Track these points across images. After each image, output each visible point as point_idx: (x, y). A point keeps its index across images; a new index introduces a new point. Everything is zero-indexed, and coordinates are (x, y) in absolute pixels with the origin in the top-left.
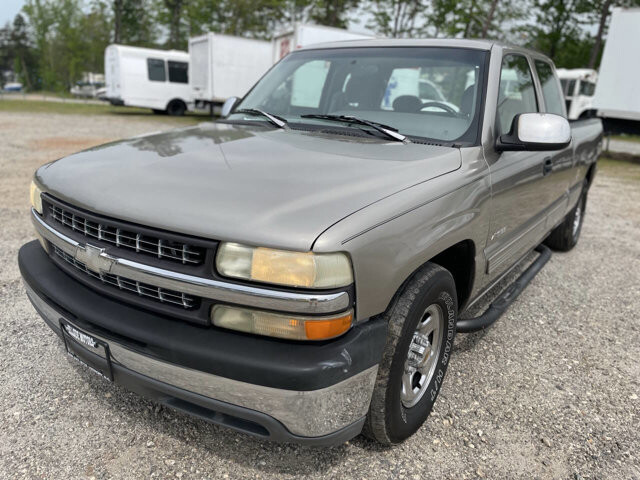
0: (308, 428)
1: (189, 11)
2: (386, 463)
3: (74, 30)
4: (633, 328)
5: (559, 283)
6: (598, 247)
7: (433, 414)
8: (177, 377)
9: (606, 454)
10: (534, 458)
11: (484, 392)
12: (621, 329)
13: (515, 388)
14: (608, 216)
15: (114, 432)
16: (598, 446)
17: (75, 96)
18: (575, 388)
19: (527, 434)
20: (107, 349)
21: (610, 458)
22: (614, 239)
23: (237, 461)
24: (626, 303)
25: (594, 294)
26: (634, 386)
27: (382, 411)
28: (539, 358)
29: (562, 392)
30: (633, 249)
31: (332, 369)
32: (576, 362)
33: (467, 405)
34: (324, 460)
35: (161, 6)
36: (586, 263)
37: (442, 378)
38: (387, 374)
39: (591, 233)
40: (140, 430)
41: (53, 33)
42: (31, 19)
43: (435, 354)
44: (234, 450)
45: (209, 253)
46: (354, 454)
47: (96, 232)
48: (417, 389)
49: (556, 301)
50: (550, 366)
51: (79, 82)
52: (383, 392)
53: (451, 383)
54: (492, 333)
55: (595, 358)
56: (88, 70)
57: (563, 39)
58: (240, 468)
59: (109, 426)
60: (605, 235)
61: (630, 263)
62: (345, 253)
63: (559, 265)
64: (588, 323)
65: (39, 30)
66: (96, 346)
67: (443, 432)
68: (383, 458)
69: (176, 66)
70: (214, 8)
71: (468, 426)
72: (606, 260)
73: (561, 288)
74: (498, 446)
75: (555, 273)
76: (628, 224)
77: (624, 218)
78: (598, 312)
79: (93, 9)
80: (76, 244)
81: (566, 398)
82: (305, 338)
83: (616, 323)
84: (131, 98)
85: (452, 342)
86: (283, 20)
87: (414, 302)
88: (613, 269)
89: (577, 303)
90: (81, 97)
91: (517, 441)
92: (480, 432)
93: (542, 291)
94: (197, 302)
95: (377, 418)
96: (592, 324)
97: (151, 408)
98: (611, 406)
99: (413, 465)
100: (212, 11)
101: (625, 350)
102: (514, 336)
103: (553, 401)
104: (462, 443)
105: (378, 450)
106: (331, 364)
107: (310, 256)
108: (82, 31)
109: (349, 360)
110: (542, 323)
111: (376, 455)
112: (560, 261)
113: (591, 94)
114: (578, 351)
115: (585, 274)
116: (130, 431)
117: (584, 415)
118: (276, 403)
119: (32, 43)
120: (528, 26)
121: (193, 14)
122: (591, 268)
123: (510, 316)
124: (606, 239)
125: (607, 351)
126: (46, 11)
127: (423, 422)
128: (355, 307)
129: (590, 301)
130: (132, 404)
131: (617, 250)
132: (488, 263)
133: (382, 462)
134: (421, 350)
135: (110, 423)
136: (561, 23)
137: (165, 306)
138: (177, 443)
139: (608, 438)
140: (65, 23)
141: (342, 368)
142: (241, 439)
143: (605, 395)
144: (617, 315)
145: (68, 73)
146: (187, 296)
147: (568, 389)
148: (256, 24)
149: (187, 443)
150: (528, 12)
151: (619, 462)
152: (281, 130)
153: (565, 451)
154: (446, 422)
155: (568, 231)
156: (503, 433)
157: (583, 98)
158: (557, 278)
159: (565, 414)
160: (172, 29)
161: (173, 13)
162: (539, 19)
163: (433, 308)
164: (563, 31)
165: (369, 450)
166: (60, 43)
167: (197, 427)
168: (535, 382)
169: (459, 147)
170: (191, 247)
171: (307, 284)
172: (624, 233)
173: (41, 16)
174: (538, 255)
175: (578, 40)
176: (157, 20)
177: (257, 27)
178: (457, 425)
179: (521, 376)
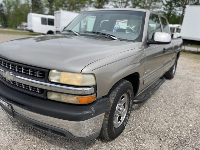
0: (80, 134)
1: (55, 3)
2: (108, 146)
3: (19, 9)
4: (191, 103)
5: (168, 89)
6: (180, 78)
7: (125, 130)
8: (38, 118)
9: (181, 144)
10: (157, 145)
11: (142, 123)
12: (187, 103)
13: (152, 122)
14: (184, 69)
15: (17, 136)
16: (179, 141)
17: (19, 29)
18: (172, 122)
19: (156, 137)
20: (12, 107)
21: (183, 145)
22: (186, 76)
23: (58, 146)
24: (189, 96)
25: (179, 92)
26: (191, 122)
27: (106, 129)
28: (160, 112)
29: (168, 123)
30: (191, 79)
31: (88, 114)
32: (172, 114)
33: (136, 127)
34: (87, 145)
35: (47, 2)
36: (176, 83)
37: (128, 119)
38: (108, 116)
39: (178, 74)
40: (26, 135)
41: (12, 10)
42: (5, 5)
43: (126, 110)
44: (57, 142)
45: (46, 74)
46: (98, 143)
47: (9, 67)
48: (119, 122)
49: (167, 94)
50: (164, 115)
51: (20, 25)
52: (107, 122)
53: (131, 120)
54: (146, 104)
55: (179, 112)
56: (23, 21)
57: (172, 15)
58: (58, 148)
59: (15, 134)
60: (183, 74)
61: (190, 83)
62: (93, 74)
63: (168, 83)
64: (176, 101)
65: (8, 8)
66: (8, 106)
67: (128, 136)
68: (107, 145)
69: (50, 20)
70: (63, 3)
71: (136, 134)
72: (183, 82)
73: (168, 91)
74: (146, 141)
75: (167, 86)
76: (190, 71)
77: (189, 69)
78: (180, 98)
79: (25, 2)
80: (3, 71)
81: (169, 125)
82: (79, 103)
83: (185, 102)
84: (36, 30)
85: (132, 106)
86: (85, 7)
87: (118, 92)
88: (185, 85)
89: (173, 95)
90: (20, 30)
91: (152, 139)
92: (140, 136)
93: (163, 91)
94: (42, 90)
95: (105, 131)
96: (178, 102)
97: (30, 128)
98: (183, 128)
99: (117, 147)
100: (63, 4)
101: (188, 110)
102: (153, 105)
103: (165, 126)
104: (134, 140)
105: (106, 142)
106: (87, 112)
107: (81, 75)
108: (21, 9)
109: (94, 111)
110: (162, 101)
111: (105, 144)
112: (168, 82)
113: (179, 32)
114: (173, 110)
115: (176, 86)
116: (22, 135)
117: (174, 131)
118: (69, 126)
119: (5, 12)
120: (161, 11)
121: (57, 4)
122: (178, 84)
123: (152, 99)
124: (183, 76)
125: (182, 110)
126: (10, 3)
127: (121, 133)
128: (96, 93)
129: (177, 95)
130: (24, 126)
131: (186, 79)
132: (144, 81)
133: (107, 146)
134: (121, 109)
135: (15, 132)
136: (171, 10)
137: (32, 92)
138: (38, 139)
139: (182, 139)
140: (16, 6)
141: (91, 114)
142: (60, 138)
143: (181, 125)
144: (186, 99)
145: (17, 22)
146: (39, 88)
147: (170, 122)
148: (77, 8)
149: (41, 139)
150: (161, 7)
151: (185, 146)
152: (77, 36)
153: (168, 143)
154: (129, 133)
155: (171, 73)
156: (148, 137)
157: (177, 33)
158: (167, 88)
159: (168, 131)
160: (50, 9)
161: (50, 4)
162: (164, 9)
163: (125, 95)
164: (172, 13)
165: (103, 142)
166: (14, 13)
167: (45, 134)
168: (159, 120)
169: (135, 42)
170: (41, 72)
171: (79, 85)
172: (189, 74)
173: (8, 4)
174: (161, 80)
175: (176, 16)
176: (45, 6)
177: (77, 9)
178: (133, 134)
179: (154, 118)
